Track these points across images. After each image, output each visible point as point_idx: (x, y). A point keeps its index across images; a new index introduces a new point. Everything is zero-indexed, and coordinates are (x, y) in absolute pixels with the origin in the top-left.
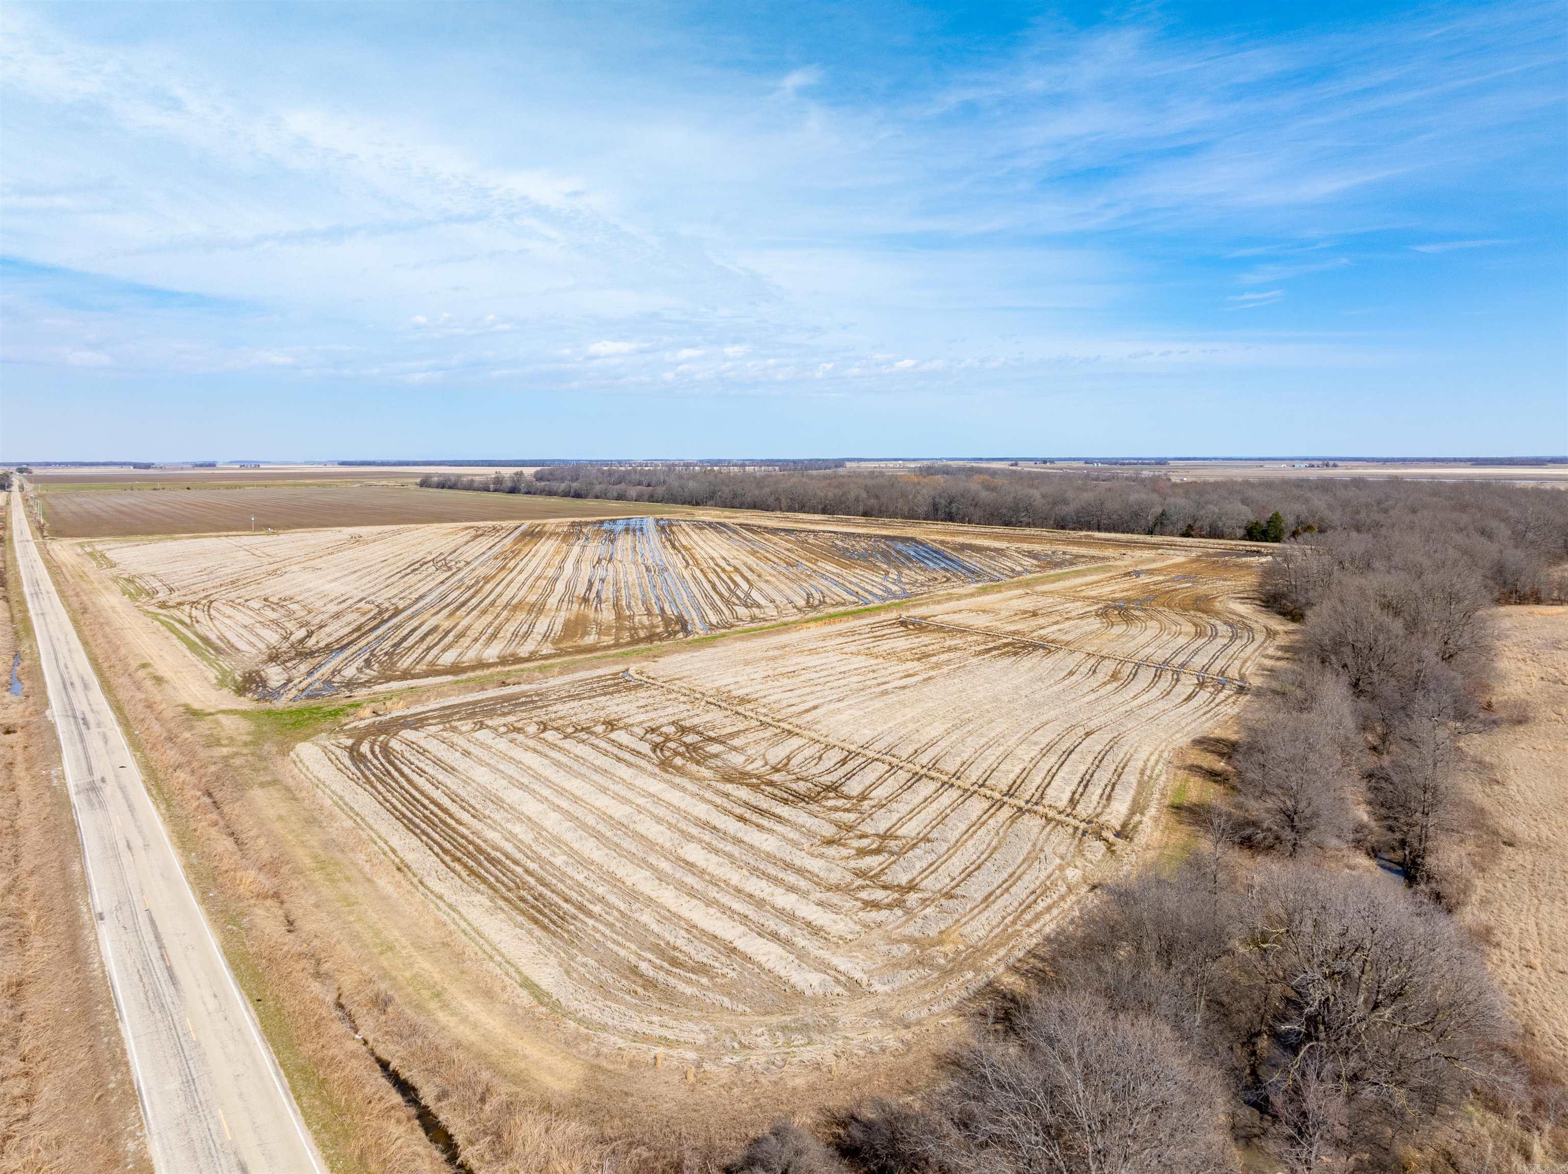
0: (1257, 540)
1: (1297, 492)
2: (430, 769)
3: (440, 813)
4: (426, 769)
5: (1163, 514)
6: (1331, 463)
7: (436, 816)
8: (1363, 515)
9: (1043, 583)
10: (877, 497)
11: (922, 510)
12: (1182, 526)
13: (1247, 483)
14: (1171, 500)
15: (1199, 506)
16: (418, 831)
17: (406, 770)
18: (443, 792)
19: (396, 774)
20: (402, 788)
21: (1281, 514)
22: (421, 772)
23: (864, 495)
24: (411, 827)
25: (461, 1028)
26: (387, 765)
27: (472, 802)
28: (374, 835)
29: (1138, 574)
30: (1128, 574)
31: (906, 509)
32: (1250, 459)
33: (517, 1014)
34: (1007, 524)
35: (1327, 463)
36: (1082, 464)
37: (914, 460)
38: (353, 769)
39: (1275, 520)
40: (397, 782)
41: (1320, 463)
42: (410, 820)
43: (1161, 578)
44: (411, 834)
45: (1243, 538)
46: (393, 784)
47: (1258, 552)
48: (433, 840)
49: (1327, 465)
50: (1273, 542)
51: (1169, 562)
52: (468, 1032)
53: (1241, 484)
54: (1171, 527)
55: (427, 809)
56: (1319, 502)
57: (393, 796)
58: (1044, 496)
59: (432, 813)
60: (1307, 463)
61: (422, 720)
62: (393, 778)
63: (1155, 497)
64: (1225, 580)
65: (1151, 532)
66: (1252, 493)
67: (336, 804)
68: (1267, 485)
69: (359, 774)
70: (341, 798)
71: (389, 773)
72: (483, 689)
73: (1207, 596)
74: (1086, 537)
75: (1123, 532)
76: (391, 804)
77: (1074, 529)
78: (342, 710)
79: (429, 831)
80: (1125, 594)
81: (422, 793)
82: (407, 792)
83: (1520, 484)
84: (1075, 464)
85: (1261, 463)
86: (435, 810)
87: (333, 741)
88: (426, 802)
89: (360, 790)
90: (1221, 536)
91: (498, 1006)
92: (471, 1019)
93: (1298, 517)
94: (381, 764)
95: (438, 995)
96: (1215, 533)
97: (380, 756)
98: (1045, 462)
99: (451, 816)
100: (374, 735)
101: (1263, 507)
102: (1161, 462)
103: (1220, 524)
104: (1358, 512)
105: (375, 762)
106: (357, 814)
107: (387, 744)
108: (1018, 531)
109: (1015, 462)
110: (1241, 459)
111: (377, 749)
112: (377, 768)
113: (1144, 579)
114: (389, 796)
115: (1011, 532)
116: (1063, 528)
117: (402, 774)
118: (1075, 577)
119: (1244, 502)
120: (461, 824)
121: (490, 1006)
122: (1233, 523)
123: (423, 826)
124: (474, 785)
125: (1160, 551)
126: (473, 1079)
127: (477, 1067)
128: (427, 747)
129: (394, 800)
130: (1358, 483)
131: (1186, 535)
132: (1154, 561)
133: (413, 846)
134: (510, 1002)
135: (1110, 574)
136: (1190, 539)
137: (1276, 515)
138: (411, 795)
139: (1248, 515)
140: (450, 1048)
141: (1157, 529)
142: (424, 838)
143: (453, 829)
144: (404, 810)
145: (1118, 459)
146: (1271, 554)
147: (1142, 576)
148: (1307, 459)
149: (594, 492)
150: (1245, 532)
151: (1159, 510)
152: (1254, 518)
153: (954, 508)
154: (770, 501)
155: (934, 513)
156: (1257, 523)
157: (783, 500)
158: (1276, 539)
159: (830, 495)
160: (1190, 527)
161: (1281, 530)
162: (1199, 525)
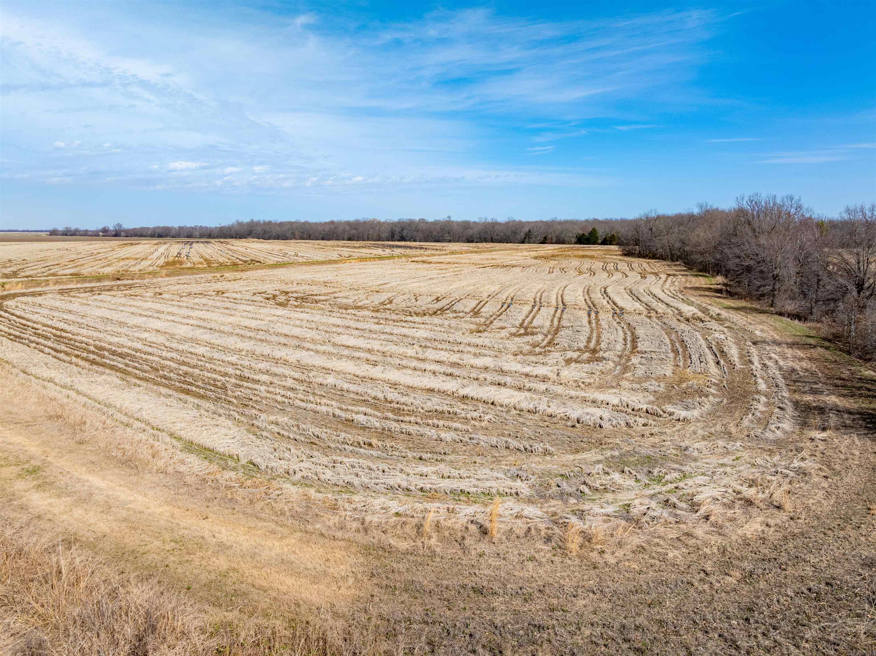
0: (584, 244)
5: (529, 231)
10: (356, 229)
11: (384, 235)
12: (540, 237)
15: (549, 227)
21: (596, 229)
23: (348, 228)
25: (78, 512)
33: (185, 484)
34: (437, 241)
39: (593, 232)
45: (576, 243)
52: (92, 517)
54: (534, 239)
58: (458, 225)
65: (523, 242)
75: (507, 243)
90: (563, 242)
91: (148, 476)
92: (99, 498)
93: (606, 230)
95: (34, 471)
96: (560, 241)
103: (562, 236)
116: (472, 241)
121: (134, 479)
126: (111, 606)
127: (115, 579)
131: (543, 242)
134: (170, 469)
136: (544, 245)
137: (594, 229)
139: (577, 231)
140: (51, 549)
141: (526, 240)
149: (171, 234)
150: (576, 240)
151: (527, 230)
152: (581, 232)
153: (405, 233)
154: (288, 234)
155: (392, 237)
156: (583, 234)
157: (297, 233)
158: (594, 243)
159: (327, 228)
160: (545, 238)
161: (597, 238)
162: (550, 237)
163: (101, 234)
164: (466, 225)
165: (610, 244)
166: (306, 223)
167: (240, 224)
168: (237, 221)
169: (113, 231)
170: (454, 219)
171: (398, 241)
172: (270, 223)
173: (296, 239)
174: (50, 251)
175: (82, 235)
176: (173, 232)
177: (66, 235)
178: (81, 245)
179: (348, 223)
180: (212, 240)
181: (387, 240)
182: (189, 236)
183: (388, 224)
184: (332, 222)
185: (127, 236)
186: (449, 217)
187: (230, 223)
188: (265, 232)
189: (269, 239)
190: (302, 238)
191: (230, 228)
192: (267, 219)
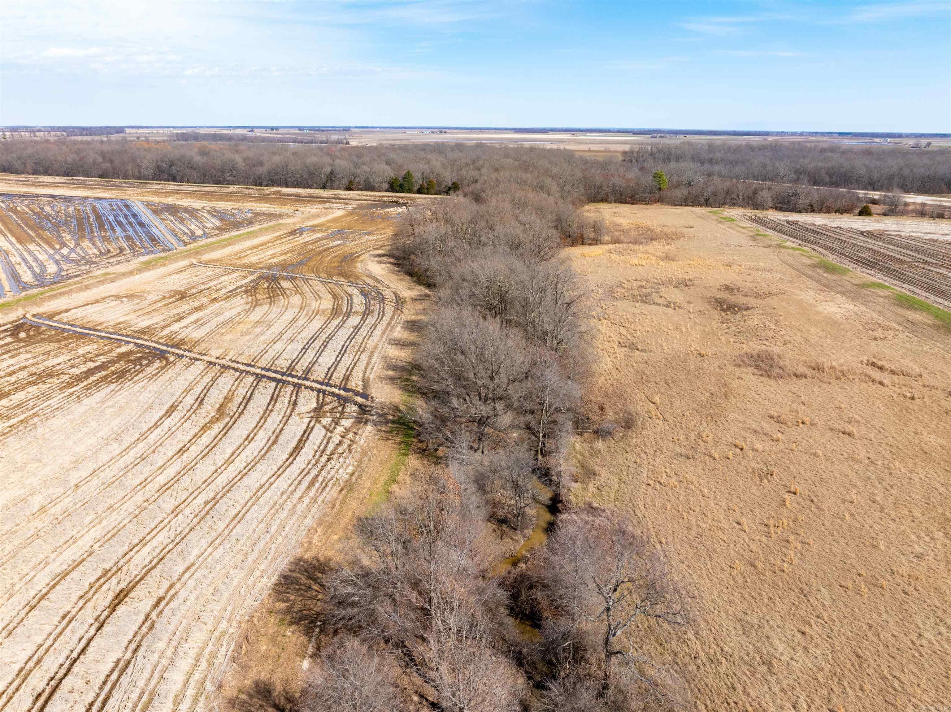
0: (397, 192)
1: (422, 154)
6: (443, 130)
8: (464, 172)
9: (213, 250)
12: (345, 181)
13: (393, 148)
14: (338, 162)
15: (357, 166)
21: (411, 172)
29: (300, 231)
30: (293, 233)
32: (399, 128)
34: (217, 182)
35: (442, 130)
36: (297, 131)
37: (182, 127)
39: (408, 176)
41: (437, 130)
43: (319, 235)
45: (387, 190)
47: (396, 202)
49: (441, 132)
50: (408, 192)
51: (330, 217)
53: (387, 148)
54: (337, 183)
56: (437, 162)
58: (244, 160)
60: (430, 131)
63: (327, 160)
64: (369, 234)
65: (324, 187)
66: (392, 155)
68: (404, 148)
73: (352, 254)
74: (275, 193)
75: (304, 187)
77: (267, 186)
80: (284, 257)
83: (549, 146)
84: (292, 131)
85: (403, 130)
90: (372, 189)
93: (423, 173)
96: (369, 187)
98: (272, 129)
101: (400, 166)
102: (346, 129)
103: (371, 180)
104: (461, 169)
108: (224, 189)
109: (252, 129)
110: (394, 128)
113: (307, 237)
115: (217, 190)
118: (245, 240)
119: (388, 163)
122: (380, 178)
125: (327, 205)
130: (459, 147)
131: (349, 188)
132: (319, 216)
135: (277, 234)
136: (351, 192)
139: (389, 172)
141: (328, 184)
145: (319, 127)
146: (405, 205)
147: (305, 235)
148: (430, 128)
150: (388, 186)
152: (393, 176)
156: (396, 179)
158: (410, 191)
160: (351, 183)
161: (412, 184)
162: (357, 181)
165: (427, 193)
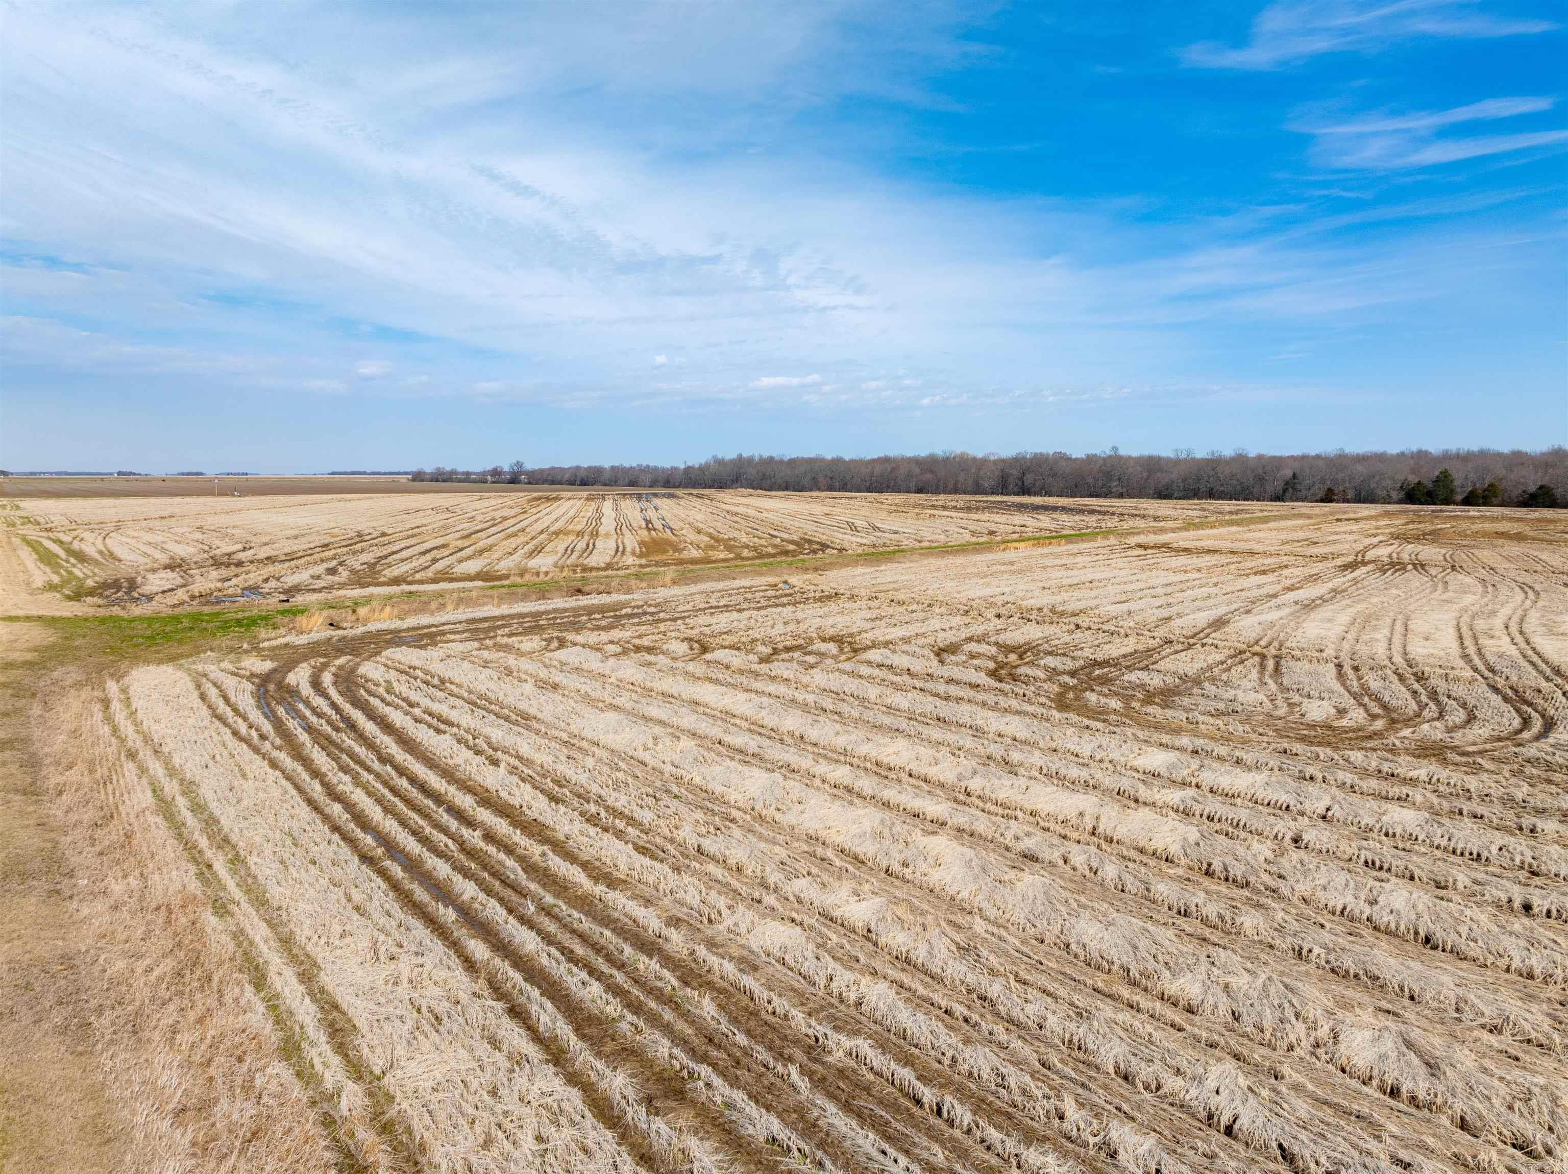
0: (1421, 503)
2: (464, 717)
3: (518, 837)
4: (454, 715)
5: (1295, 476)
7: (509, 850)
10: (932, 471)
12: (1318, 490)
16: (449, 915)
17: (397, 718)
18: (513, 771)
19: (369, 727)
20: (385, 759)
22: (441, 724)
23: (917, 470)
24: (421, 894)
26: (347, 708)
27: (620, 801)
28: (259, 932)
31: (970, 482)
38: (256, 716)
39: (1444, 479)
40: (370, 745)
42: (412, 865)
44: (420, 931)
45: (1400, 502)
46: (361, 751)
48: (519, 961)
54: (1305, 492)
55: (470, 823)
57: (357, 781)
59: (489, 837)
61: (432, 636)
62: (362, 737)
65: (1279, 499)
67: (165, 808)
69: (267, 727)
70: (189, 788)
71: (352, 726)
72: (544, 598)
75: (1245, 499)
76: (349, 806)
77: (1181, 499)
78: (265, 618)
79: (494, 911)
81: (448, 774)
82: (401, 771)
86: (502, 826)
87: (226, 665)
88: (465, 801)
89: (258, 765)
90: (1371, 500)
94: (334, 706)
96: (1366, 500)
97: (333, 693)
99: (560, 848)
100: (325, 656)
103: (1371, 486)
105: (318, 701)
106: (225, 843)
107: (353, 671)
111: (327, 679)
112: (320, 715)
114: (344, 784)
116: (1167, 497)
117: (387, 727)
120: (612, 883)
122: (1388, 483)
123: (468, 890)
124: (599, 752)
128: (448, 674)
129: (359, 797)
131: (1325, 501)
133: (431, 996)
137: (1445, 474)
138: (413, 780)
141: (1287, 495)
142: (479, 949)
143: (585, 903)
144: (390, 826)
149: (602, 479)
150: (1402, 495)
151: (1288, 473)
152: (1413, 479)
153: (1029, 479)
154: (806, 482)
155: (1002, 487)
156: (1419, 483)
157: (821, 478)
158: (1447, 501)
159: (878, 470)
160: (1330, 490)
161: (1452, 491)
162: (1341, 488)
163: (489, 478)
164: (1152, 464)
165: (1485, 504)
166: (838, 461)
167: (720, 462)
168: (714, 457)
169: (509, 473)
170: (1123, 452)
171: (1018, 494)
172: (771, 460)
173: (819, 489)
174: (421, 514)
175: (460, 481)
176: (606, 477)
177: (437, 481)
178: (467, 499)
179: (917, 461)
180: (679, 492)
181: (993, 493)
182: (633, 484)
183: (996, 462)
184: (886, 460)
185: (530, 483)
186: (1115, 449)
187: (703, 461)
188: (764, 477)
189: (770, 489)
190: (831, 488)
191: (703, 469)
192: (766, 454)
